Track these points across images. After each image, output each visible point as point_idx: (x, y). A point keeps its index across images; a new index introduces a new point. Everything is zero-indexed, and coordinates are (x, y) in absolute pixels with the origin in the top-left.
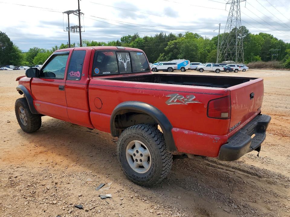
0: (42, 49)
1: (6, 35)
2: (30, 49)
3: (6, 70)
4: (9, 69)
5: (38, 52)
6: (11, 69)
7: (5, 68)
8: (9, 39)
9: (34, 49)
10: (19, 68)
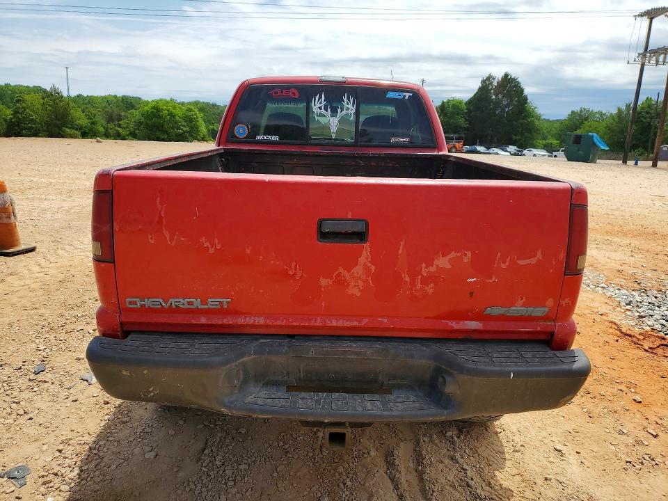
0: (598, 112)
1: (519, 83)
2: (572, 112)
3: (497, 154)
4: (503, 153)
5: (586, 119)
6: (508, 154)
7: (496, 150)
8: (522, 91)
9: (581, 111)
10: (525, 152)
